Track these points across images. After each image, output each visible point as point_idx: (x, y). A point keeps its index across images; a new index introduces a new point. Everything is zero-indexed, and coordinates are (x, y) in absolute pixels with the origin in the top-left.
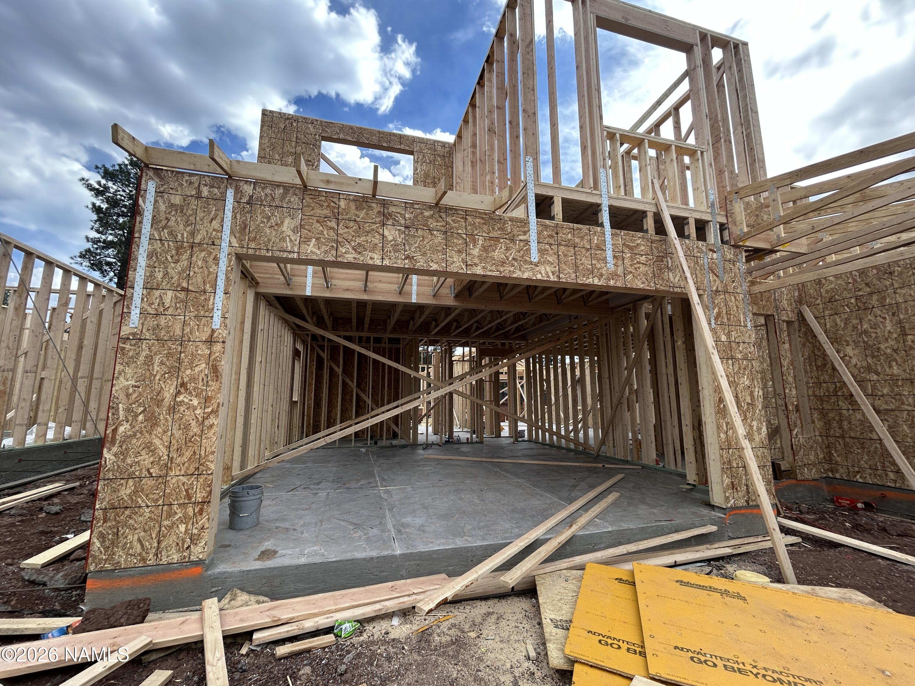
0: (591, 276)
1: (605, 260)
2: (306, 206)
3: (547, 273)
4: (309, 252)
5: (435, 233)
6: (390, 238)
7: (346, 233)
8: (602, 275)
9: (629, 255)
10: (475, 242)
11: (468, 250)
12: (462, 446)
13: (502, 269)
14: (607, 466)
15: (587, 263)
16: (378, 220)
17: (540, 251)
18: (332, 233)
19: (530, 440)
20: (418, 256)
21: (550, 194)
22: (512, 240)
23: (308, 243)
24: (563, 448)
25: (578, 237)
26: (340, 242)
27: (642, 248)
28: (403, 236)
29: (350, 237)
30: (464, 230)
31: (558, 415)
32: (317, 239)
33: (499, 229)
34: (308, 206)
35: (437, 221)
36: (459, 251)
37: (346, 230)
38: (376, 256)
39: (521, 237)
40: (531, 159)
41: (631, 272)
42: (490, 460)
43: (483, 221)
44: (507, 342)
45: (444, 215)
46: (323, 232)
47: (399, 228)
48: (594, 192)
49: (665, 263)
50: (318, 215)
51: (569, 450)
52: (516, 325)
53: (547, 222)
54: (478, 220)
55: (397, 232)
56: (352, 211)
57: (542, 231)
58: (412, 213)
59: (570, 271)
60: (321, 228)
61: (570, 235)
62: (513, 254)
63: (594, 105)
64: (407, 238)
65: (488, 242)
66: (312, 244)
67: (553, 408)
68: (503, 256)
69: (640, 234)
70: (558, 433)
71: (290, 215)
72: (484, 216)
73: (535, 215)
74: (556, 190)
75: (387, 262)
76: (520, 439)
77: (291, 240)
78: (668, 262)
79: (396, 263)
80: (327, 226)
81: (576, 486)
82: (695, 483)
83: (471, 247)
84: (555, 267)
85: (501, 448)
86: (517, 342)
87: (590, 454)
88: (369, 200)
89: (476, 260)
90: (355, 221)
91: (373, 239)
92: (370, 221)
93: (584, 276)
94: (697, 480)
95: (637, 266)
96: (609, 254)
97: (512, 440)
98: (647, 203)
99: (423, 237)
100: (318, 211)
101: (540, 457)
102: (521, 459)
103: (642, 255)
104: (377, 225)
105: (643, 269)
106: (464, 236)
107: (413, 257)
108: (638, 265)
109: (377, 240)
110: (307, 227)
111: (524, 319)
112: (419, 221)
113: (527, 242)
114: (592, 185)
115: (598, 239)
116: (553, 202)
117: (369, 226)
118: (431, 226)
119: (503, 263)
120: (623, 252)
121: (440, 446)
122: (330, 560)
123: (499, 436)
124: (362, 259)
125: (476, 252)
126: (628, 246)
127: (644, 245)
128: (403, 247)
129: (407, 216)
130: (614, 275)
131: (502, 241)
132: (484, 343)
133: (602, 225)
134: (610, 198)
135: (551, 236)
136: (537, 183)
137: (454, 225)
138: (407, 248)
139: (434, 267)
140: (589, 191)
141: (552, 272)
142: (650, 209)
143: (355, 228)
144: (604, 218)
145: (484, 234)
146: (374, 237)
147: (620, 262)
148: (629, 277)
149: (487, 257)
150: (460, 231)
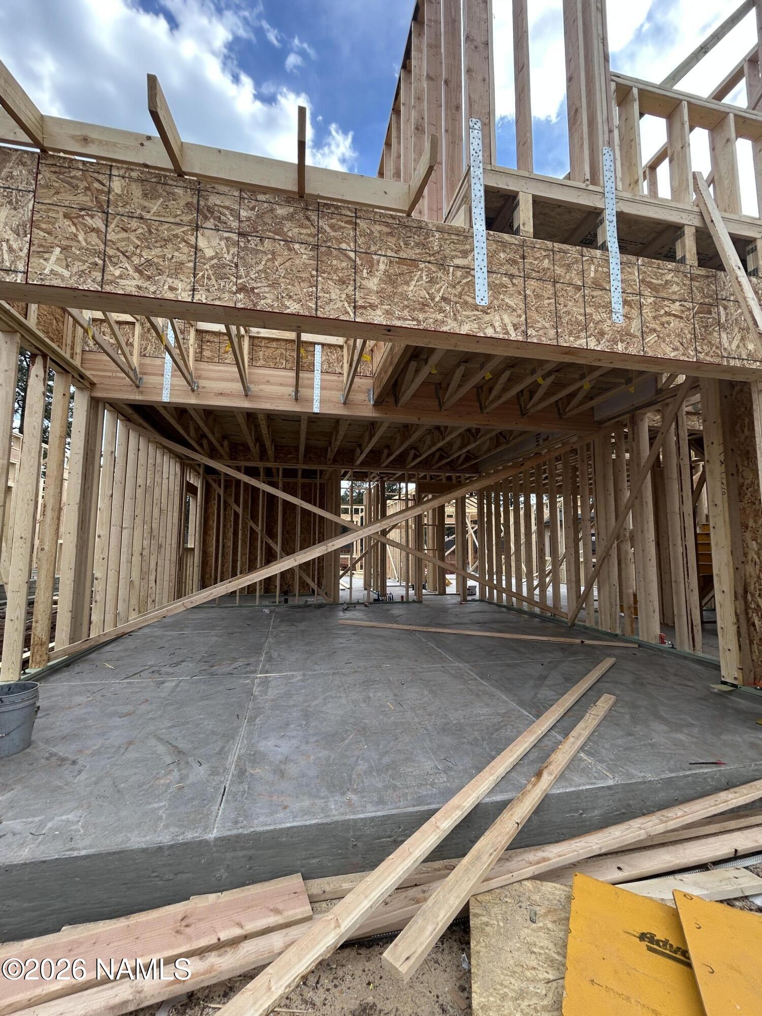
0: (583, 334)
1: (608, 306)
2: (43, 187)
3: (504, 327)
4: (47, 271)
5: (297, 246)
6: (209, 253)
7: (123, 240)
8: (602, 334)
9: (651, 300)
10: (372, 267)
11: (358, 279)
12: (396, 606)
13: (421, 316)
14: (587, 642)
15: (577, 311)
16: (186, 218)
17: (491, 286)
18: (94, 239)
19: (482, 600)
20: (262, 288)
21: (512, 187)
22: (442, 266)
23: (46, 256)
24: (525, 612)
25: (561, 266)
26: (110, 257)
27: (675, 288)
28: (234, 250)
29: (131, 248)
30: (352, 244)
31: (518, 568)
32: (64, 249)
33: (417, 245)
34: (48, 187)
35: (301, 226)
36: (342, 282)
37: (124, 235)
38: (180, 285)
39: (458, 262)
40: (479, 124)
41: (655, 330)
42: (425, 629)
43: (388, 230)
44: (454, 475)
45: (313, 216)
46: (76, 235)
47: (226, 235)
48: (591, 187)
49: (714, 315)
50: (67, 203)
51: (532, 615)
52: (465, 450)
53: (506, 237)
54: (377, 228)
55: (223, 243)
56: (135, 200)
57: (496, 252)
58: (253, 209)
59: (547, 325)
60: (73, 229)
61: (546, 261)
62: (442, 289)
63: (595, 35)
64: (242, 254)
65: (396, 267)
66: (53, 258)
67: (513, 558)
68: (424, 293)
69: (671, 265)
70: (519, 594)
71: (10, 202)
72: (390, 221)
73: (484, 223)
74: (522, 182)
75: (201, 297)
76: (469, 598)
77: (11, 250)
78: (719, 314)
79: (219, 299)
80: (85, 225)
81: (546, 677)
82: (735, 682)
83: (365, 275)
84: (520, 316)
85: (443, 610)
86: (468, 475)
87: (561, 622)
88: (170, 182)
89: (374, 299)
90: (142, 218)
91: (176, 254)
92: (172, 220)
93: (570, 334)
94: (741, 678)
95: (664, 319)
96: (616, 298)
97: (459, 599)
98: (684, 211)
99: (273, 253)
100: (67, 198)
101: (494, 626)
102: (467, 629)
103: (674, 301)
104: (185, 228)
105: (674, 324)
106: (352, 255)
107: (253, 288)
108: (668, 318)
109: (183, 254)
110: (44, 226)
111: (475, 441)
112: (265, 224)
113: (468, 270)
114: (588, 176)
115: (596, 271)
116: (518, 204)
117: (168, 230)
118: (290, 234)
119: (424, 306)
120: (640, 294)
121: (366, 606)
122: (75, 854)
123: (443, 593)
124: (153, 289)
125: (373, 284)
126: (649, 285)
127: (678, 284)
128: (234, 270)
129: (243, 213)
130: (624, 335)
131: (422, 266)
132: (425, 477)
133: (604, 247)
134: (619, 199)
135: (513, 262)
136: (489, 170)
137: (332, 234)
138: (242, 272)
139: (293, 307)
140: (583, 186)
141: (514, 325)
142: (690, 222)
143: (140, 231)
144: (608, 234)
145: (389, 253)
146: (178, 250)
147: (635, 313)
148: (651, 338)
149: (395, 294)
150: (344, 246)
